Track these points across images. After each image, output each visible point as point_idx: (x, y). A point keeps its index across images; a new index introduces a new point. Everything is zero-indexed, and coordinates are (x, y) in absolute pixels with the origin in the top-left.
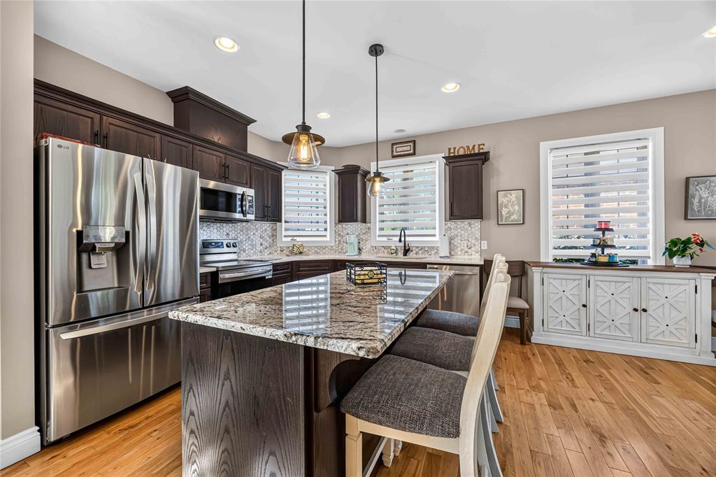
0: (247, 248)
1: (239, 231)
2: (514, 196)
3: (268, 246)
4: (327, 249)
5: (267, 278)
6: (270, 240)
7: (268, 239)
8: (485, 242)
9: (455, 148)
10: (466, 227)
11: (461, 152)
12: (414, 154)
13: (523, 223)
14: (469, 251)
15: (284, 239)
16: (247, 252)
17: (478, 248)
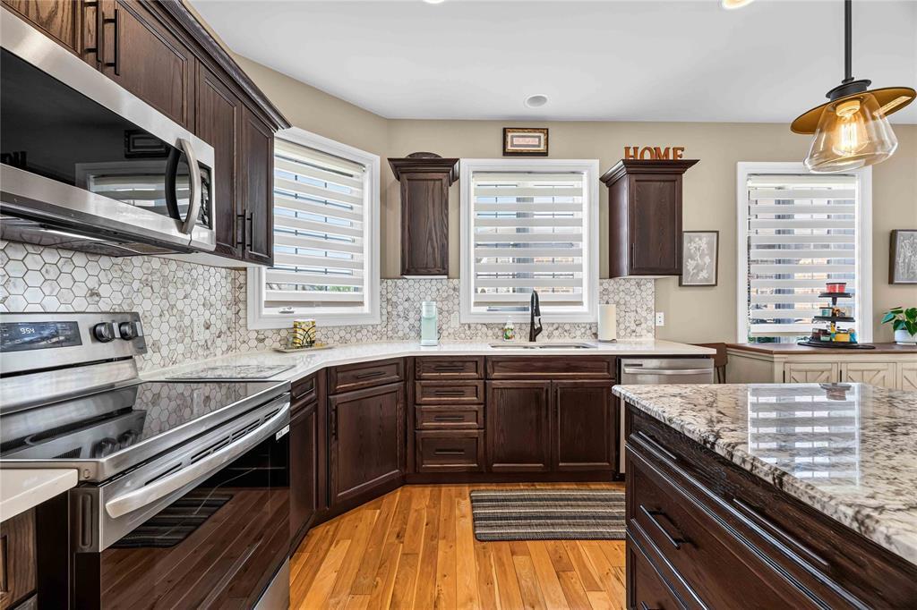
0: (164, 340)
1: (136, 285)
2: (704, 240)
3: (224, 328)
4: (365, 332)
5: (278, 437)
6: (230, 314)
7: (224, 310)
8: (662, 314)
9: (636, 149)
10: (633, 289)
11: (647, 156)
12: (545, 154)
13: (716, 285)
14: (638, 329)
15: (266, 311)
16: (165, 351)
17: (651, 323)
